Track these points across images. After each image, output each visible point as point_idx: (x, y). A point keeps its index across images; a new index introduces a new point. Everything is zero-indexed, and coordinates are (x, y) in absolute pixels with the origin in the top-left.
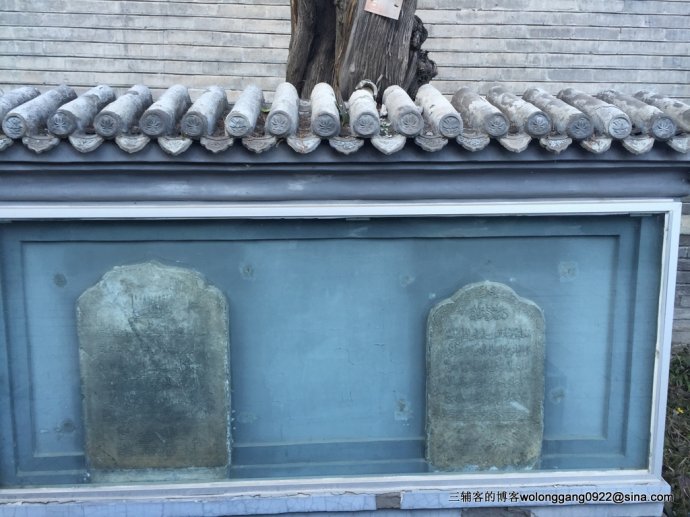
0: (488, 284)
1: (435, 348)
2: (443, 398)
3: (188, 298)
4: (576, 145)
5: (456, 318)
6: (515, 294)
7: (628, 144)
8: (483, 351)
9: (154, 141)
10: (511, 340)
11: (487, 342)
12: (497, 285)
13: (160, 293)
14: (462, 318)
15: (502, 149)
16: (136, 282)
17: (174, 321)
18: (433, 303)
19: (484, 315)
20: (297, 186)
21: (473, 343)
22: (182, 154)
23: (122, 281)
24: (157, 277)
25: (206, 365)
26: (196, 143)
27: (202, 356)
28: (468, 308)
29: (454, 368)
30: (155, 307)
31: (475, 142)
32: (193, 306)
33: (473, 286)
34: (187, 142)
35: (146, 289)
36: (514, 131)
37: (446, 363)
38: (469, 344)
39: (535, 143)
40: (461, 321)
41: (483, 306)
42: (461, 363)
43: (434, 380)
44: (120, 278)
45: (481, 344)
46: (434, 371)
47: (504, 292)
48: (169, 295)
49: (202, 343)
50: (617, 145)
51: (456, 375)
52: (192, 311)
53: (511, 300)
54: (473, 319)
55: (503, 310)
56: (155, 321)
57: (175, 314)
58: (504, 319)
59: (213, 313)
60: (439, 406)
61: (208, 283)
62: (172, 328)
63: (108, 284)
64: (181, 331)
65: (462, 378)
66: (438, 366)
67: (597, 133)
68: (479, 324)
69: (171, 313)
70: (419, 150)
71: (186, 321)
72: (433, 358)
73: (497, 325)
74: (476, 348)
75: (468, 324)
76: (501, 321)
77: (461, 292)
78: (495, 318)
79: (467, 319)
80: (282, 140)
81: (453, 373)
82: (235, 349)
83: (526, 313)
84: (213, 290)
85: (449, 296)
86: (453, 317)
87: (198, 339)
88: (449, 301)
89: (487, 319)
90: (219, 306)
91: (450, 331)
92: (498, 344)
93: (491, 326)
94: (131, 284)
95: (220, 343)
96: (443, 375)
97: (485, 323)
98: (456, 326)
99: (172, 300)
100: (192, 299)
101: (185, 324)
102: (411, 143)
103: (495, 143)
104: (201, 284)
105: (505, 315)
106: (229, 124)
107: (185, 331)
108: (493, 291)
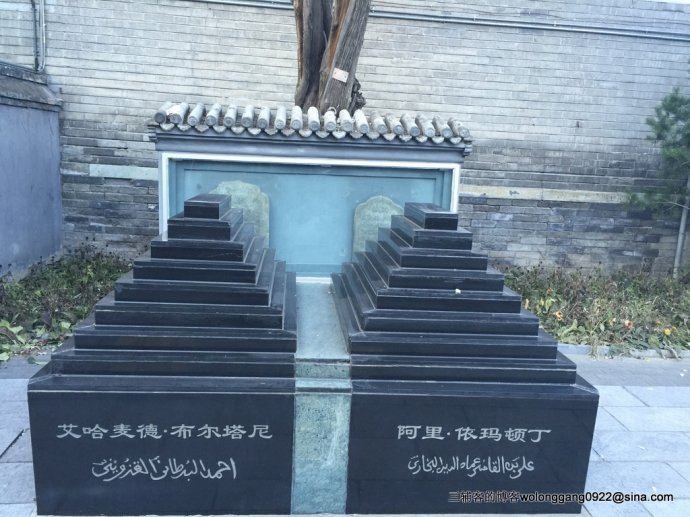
0: (381, 197)
1: (358, 223)
3: (253, 196)
4: (414, 139)
5: (367, 211)
6: (392, 201)
7: (434, 139)
9: (246, 129)
12: (384, 197)
13: (242, 194)
15: (385, 139)
16: (232, 188)
17: (247, 206)
18: (357, 204)
19: (378, 210)
20: (301, 151)
21: (374, 221)
22: (258, 135)
23: (226, 188)
24: (241, 187)
25: (260, 226)
26: (263, 131)
27: (258, 222)
28: (372, 207)
30: (240, 200)
31: (373, 136)
32: (255, 200)
33: (374, 198)
34: (260, 130)
35: (237, 192)
36: (390, 132)
37: (362, 230)
38: (372, 222)
39: (397, 137)
40: (369, 212)
41: (378, 206)
42: (368, 231)
43: (356, 237)
44: (226, 186)
45: (377, 222)
46: (356, 234)
47: (387, 201)
48: (245, 195)
49: (258, 217)
50: (430, 139)
51: (366, 236)
52: (255, 202)
53: (390, 204)
54: (374, 211)
55: (386, 208)
56: (240, 205)
57: (247, 204)
58: (386, 211)
59: (263, 204)
61: (262, 190)
62: (246, 209)
63: (221, 189)
64: (249, 211)
66: (358, 232)
67: (422, 134)
68: (377, 214)
69: (246, 202)
70: (351, 138)
71: (252, 206)
72: (356, 228)
73: (384, 215)
74: (374, 224)
75: (372, 214)
76: (385, 213)
77: (369, 200)
78: (383, 211)
79: (371, 212)
80: (297, 131)
82: (272, 219)
83: (397, 210)
84: (263, 194)
85: (364, 202)
86: (365, 210)
87: (257, 215)
88: (364, 204)
89: (380, 212)
90: (266, 201)
91: (364, 216)
92: (384, 223)
93: (381, 215)
94: (230, 189)
95: (266, 217)
96: (360, 236)
97: (379, 214)
98: (367, 214)
99: (247, 197)
100: (255, 197)
101: (252, 208)
102: (348, 135)
103: (381, 136)
104: (259, 190)
106: (276, 124)
107: (252, 211)
108: (383, 201)
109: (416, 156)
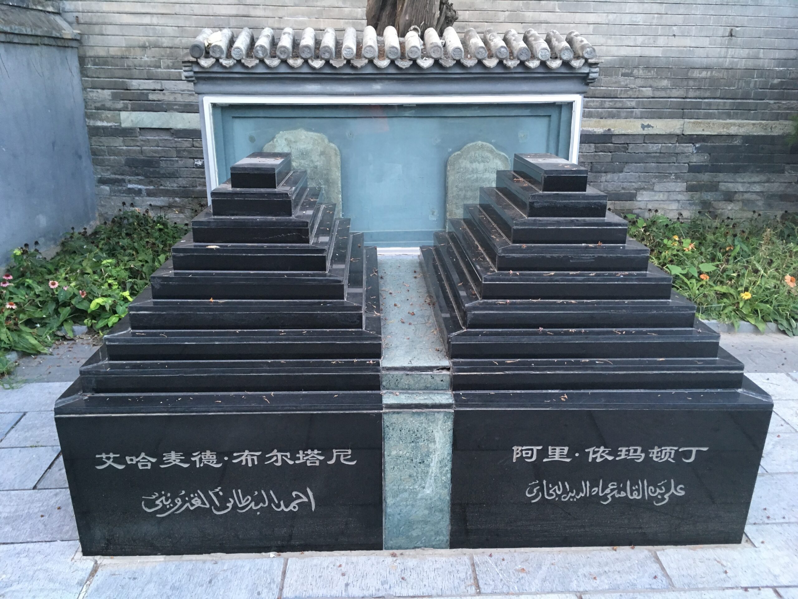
0: (480, 143)
1: (451, 179)
2: (455, 206)
3: (320, 149)
4: (522, 63)
5: (462, 162)
6: (494, 148)
7: (548, 63)
8: (477, 180)
9: (306, 61)
10: (491, 175)
11: (479, 175)
12: (484, 143)
13: (305, 146)
14: (465, 161)
15: (484, 67)
16: (293, 140)
17: (312, 161)
18: (450, 154)
19: (477, 160)
20: (377, 87)
21: (472, 175)
22: (321, 68)
23: (286, 139)
24: (303, 137)
25: (329, 186)
26: (327, 63)
27: (327, 181)
28: (468, 156)
29: (461, 190)
30: (302, 154)
31: (470, 63)
32: (322, 153)
33: (471, 144)
34: (323, 62)
35: (298, 144)
36: (490, 56)
37: (457, 186)
38: (469, 176)
39: (501, 63)
40: (465, 163)
41: (477, 155)
42: (465, 187)
43: (450, 195)
44: (285, 137)
45: (475, 176)
46: (450, 192)
47: (488, 147)
48: (310, 147)
49: (327, 174)
50: (543, 64)
51: (462, 194)
52: (322, 156)
53: (491, 151)
54: (471, 162)
55: (487, 157)
56: (303, 161)
57: (313, 158)
58: (488, 162)
59: (333, 158)
60: (452, 211)
61: (330, 141)
62: (311, 165)
63: (279, 141)
64: (316, 167)
65: (465, 196)
66: (452, 188)
67: (533, 57)
68: (475, 165)
69: (311, 157)
70: (441, 66)
71: (319, 162)
72: (450, 184)
73: (484, 166)
74: (472, 179)
75: (468, 165)
76: (486, 164)
77: (465, 147)
78: (483, 162)
79: (468, 162)
80: (371, 61)
81: (460, 193)
82: (345, 177)
83: (500, 159)
84: (332, 145)
85: (459, 150)
86: (460, 161)
87: (325, 172)
88: (459, 152)
89: (479, 163)
90: (336, 154)
91: (458, 169)
92: (484, 177)
93: (481, 166)
94: (291, 141)
95: (336, 174)
96: (455, 194)
97: (478, 164)
98: (462, 166)
99: (312, 150)
100: (322, 150)
101: (318, 163)
102: (437, 63)
103: (480, 63)
104: (326, 141)
105: (488, 160)
106: (344, 52)
107: (318, 167)
108: (482, 147)
109: (525, 86)
